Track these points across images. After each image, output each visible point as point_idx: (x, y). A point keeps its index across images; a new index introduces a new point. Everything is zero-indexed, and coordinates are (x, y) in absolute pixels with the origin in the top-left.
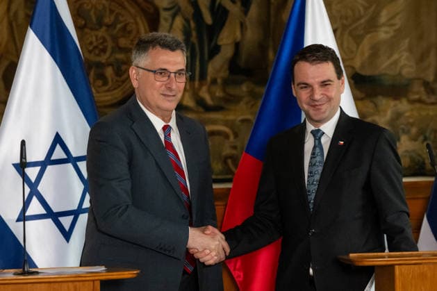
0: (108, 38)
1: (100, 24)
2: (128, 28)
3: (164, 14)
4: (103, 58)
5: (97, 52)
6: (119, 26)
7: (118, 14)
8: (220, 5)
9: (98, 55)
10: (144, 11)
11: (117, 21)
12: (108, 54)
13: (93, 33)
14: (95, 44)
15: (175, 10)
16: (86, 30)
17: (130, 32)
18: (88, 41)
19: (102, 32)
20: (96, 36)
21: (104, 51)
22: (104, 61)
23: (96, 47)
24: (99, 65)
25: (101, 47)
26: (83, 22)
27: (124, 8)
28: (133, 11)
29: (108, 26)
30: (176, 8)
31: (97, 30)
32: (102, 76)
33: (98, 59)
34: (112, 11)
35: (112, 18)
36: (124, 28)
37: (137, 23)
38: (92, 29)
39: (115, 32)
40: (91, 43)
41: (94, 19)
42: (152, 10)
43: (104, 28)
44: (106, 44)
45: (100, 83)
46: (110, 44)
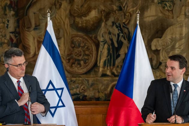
0: (82, 51)
1: (79, 46)
2: (89, 48)
3: (101, 43)
4: (80, 58)
5: (78, 55)
6: (86, 47)
7: (86, 43)
8: (120, 40)
9: (78, 57)
10: (94, 42)
11: (85, 45)
12: (82, 56)
13: (77, 49)
14: (77, 53)
15: (105, 42)
16: (75, 48)
17: (89, 49)
18: (75, 52)
19: (80, 49)
20: (78, 50)
21: (80, 55)
22: (80, 59)
23: (78, 54)
24: (79, 60)
25: (79, 54)
26: (74, 46)
27: (88, 41)
28: (90, 42)
29: (82, 47)
30: (105, 41)
31: (78, 48)
32: (79, 64)
33: (78, 58)
34: (83, 42)
35: (84, 45)
36: (87, 48)
37: (91, 46)
38: (76, 48)
39: (84, 49)
40: (76, 53)
41: (77, 44)
42: (97, 42)
43: (81, 48)
44: (81, 53)
45: (79, 66)
46: (82, 53)
